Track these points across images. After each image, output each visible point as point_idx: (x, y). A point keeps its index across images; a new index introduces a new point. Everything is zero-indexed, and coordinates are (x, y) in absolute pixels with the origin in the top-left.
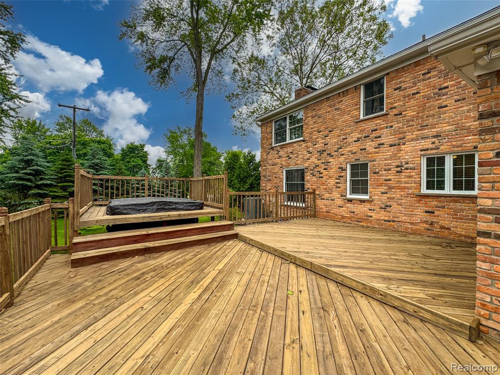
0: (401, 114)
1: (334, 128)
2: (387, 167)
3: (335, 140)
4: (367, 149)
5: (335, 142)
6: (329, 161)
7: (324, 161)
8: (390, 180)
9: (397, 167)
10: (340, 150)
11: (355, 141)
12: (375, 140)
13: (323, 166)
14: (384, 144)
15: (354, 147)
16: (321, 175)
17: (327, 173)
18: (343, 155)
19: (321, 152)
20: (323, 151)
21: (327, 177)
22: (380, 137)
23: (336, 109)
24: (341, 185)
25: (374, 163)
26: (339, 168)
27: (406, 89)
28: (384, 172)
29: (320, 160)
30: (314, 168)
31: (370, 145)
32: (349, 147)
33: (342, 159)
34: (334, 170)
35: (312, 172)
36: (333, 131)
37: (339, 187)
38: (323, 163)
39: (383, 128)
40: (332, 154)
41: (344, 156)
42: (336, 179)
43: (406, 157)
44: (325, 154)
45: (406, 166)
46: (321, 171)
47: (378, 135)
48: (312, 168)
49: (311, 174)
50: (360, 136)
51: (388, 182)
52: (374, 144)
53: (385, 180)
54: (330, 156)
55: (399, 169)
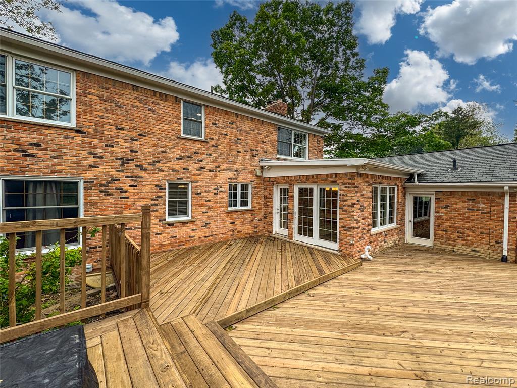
0: (217, 146)
1: (148, 134)
2: (207, 190)
3: (150, 150)
4: (190, 169)
5: (149, 152)
6: (140, 175)
7: (129, 175)
8: (209, 201)
9: (215, 189)
10: (157, 164)
11: (177, 158)
12: (197, 162)
13: (129, 182)
14: (204, 168)
15: (177, 165)
16: (124, 195)
17: (136, 191)
18: (162, 170)
19: (125, 161)
20: (127, 159)
21: (137, 197)
22: (201, 161)
23: (150, 110)
24: (159, 207)
25: (197, 184)
26: (156, 186)
27: (219, 127)
28: (205, 194)
29: (122, 171)
30: (110, 183)
31: (193, 167)
32: (171, 163)
33: (160, 175)
34: (149, 189)
35: (103, 189)
36: (146, 136)
37: (157, 210)
38: (127, 177)
39: (204, 154)
40: (145, 167)
41: (163, 173)
42: (152, 200)
43: (221, 183)
44: (132, 165)
45: (220, 189)
46: (125, 189)
47: (200, 158)
48: (104, 183)
49: (101, 192)
50: (183, 154)
51: (209, 203)
52: (197, 166)
53: (206, 201)
54: (141, 169)
55: (215, 192)
